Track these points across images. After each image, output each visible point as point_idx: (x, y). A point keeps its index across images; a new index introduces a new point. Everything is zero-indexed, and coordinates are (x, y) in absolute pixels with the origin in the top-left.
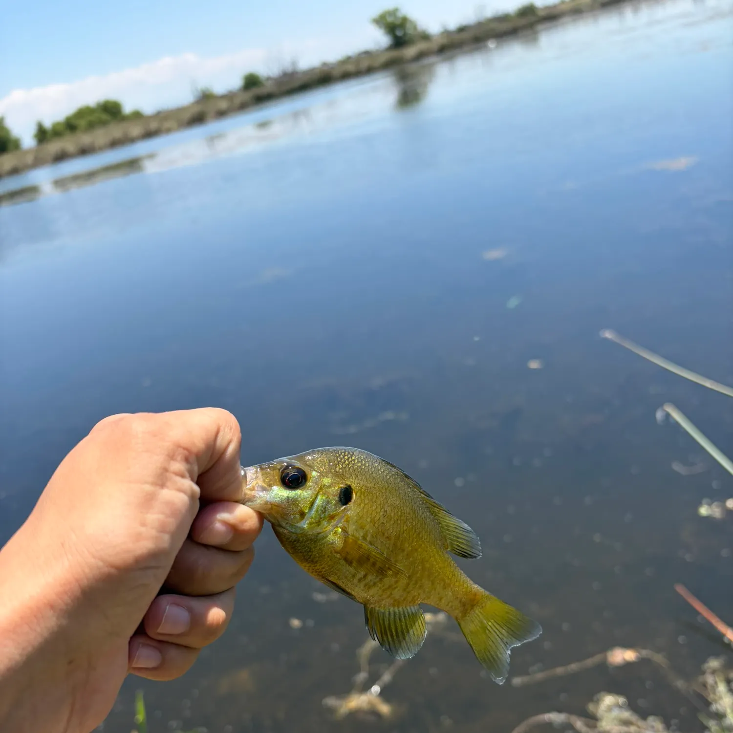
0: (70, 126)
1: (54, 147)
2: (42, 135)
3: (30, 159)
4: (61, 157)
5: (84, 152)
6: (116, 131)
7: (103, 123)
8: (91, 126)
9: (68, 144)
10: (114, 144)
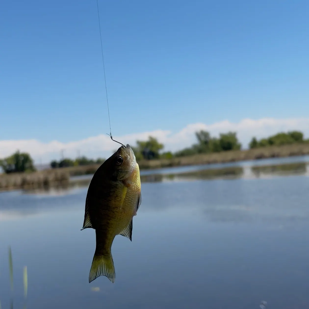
0: (271, 142)
1: (258, 151)
2: (254, 144)
3: (242, 155)
4: (260, 157)
5: (273, 156)
6: (295, 148)
7: (289, 143)
8: (282, 144)
9: (266, 151)
10: (292, 155)
